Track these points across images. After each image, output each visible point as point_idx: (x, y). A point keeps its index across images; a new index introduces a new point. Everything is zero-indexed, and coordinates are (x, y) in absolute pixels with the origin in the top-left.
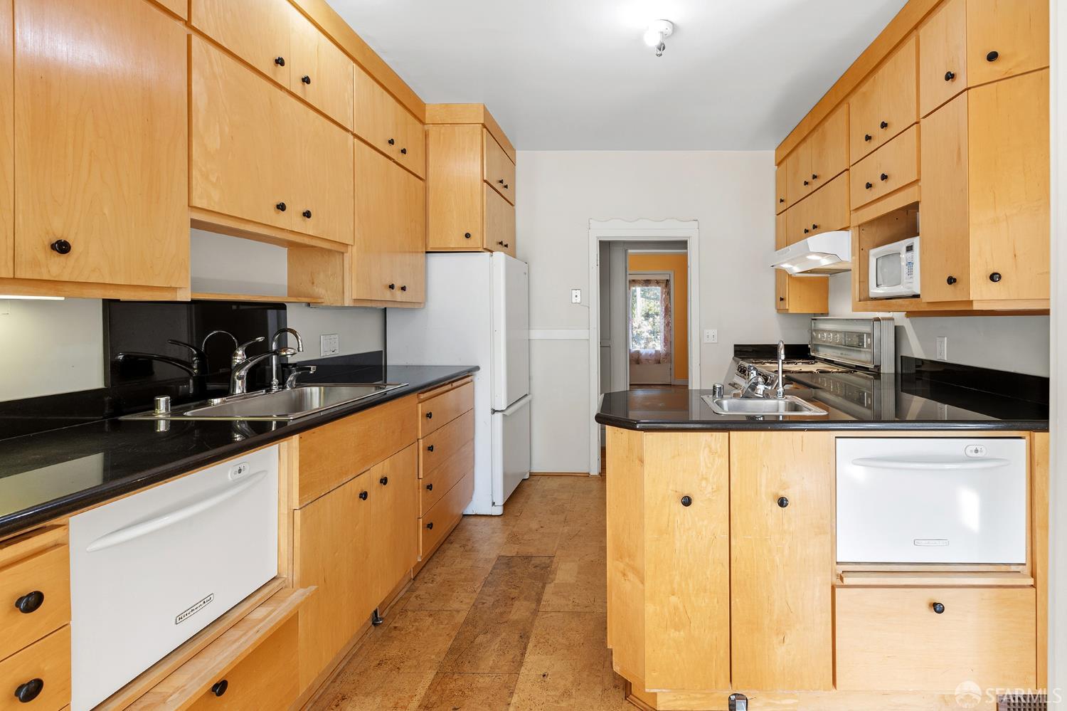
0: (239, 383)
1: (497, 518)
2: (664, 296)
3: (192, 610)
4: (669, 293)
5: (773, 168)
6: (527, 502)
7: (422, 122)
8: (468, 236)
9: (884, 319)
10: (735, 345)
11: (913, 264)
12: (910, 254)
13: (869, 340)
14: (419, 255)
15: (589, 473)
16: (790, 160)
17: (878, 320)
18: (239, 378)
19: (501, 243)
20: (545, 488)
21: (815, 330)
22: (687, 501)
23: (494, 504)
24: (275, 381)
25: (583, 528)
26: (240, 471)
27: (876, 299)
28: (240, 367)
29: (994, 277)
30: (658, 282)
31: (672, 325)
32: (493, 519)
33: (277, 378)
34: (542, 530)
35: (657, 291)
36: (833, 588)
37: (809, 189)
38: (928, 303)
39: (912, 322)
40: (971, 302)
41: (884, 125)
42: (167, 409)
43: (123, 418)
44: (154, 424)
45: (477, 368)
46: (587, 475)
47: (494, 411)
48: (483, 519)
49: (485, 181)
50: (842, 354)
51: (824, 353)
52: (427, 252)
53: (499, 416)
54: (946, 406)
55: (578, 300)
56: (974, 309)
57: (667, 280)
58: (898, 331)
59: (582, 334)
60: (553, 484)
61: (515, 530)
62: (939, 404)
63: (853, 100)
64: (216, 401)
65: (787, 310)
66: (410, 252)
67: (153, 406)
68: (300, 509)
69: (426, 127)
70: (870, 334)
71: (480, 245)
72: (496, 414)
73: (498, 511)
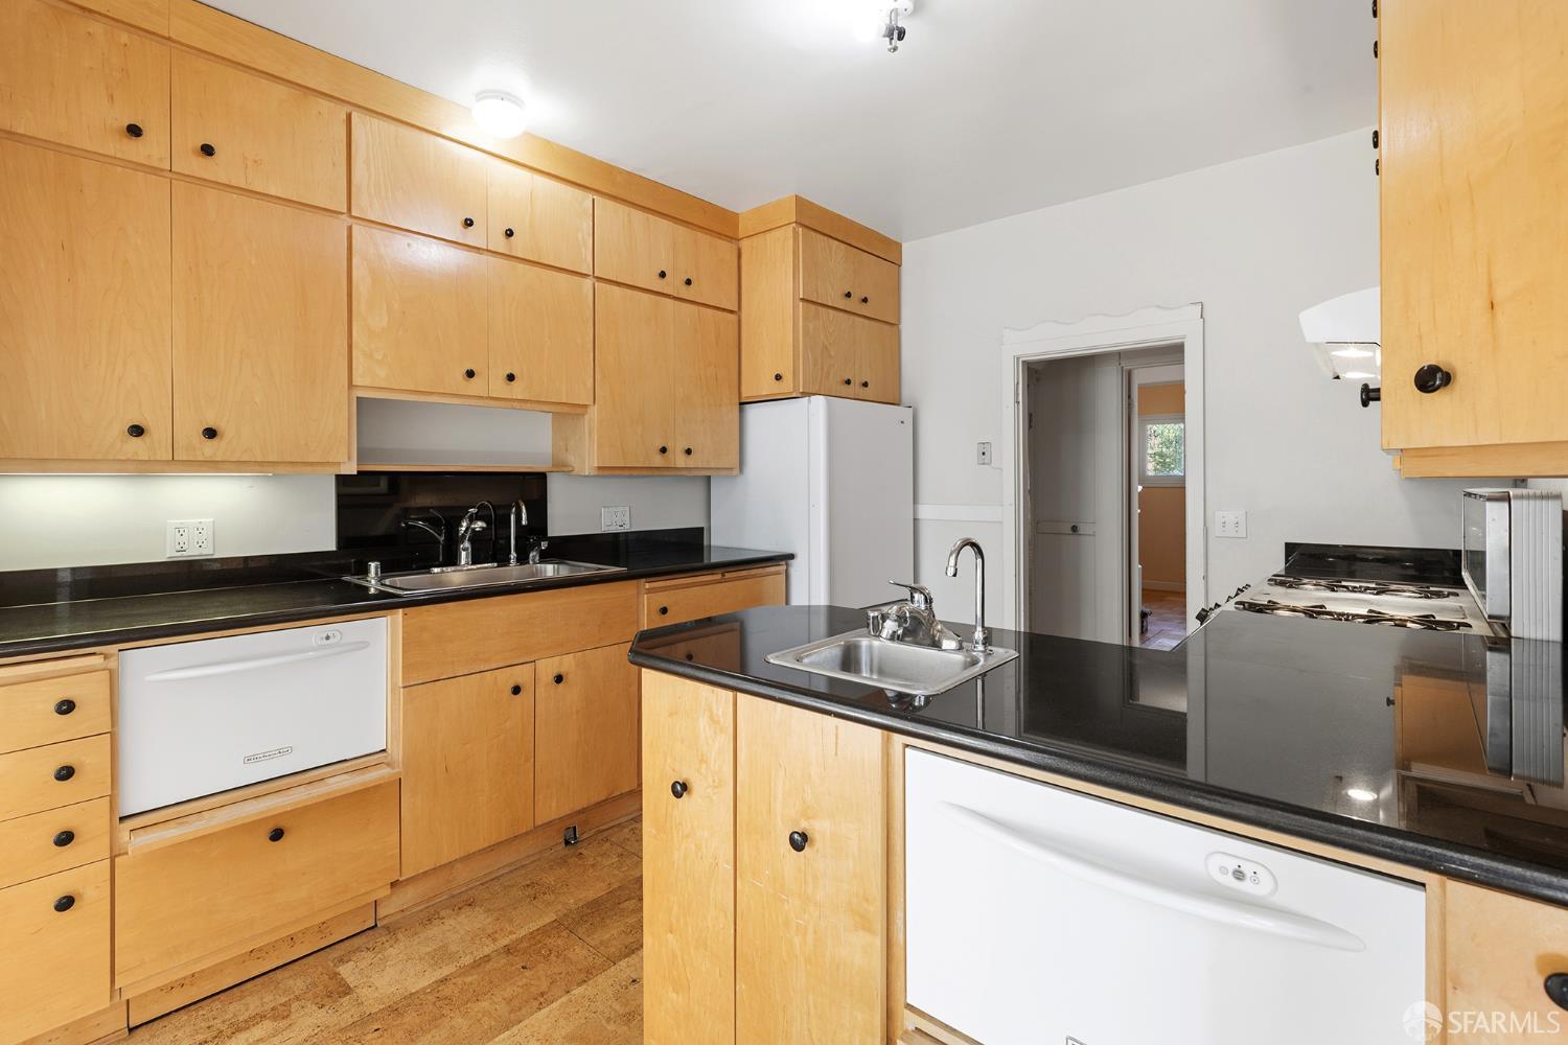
0: (464, 554)
3: (267, 756)
7: (732, 239)
8: (778, 378)
14: (731, 409)
17: (1501, 497)
18: (464, 550)
19: (848, 383)
24: (513, 555)
26: (328, 638)
28: (464, 536)
33: (516, 551)
42: (376, 574)
43: (347, 578)
44: (367, 588)
45: (790, 556)
49: (803, 301)
52: (742, 404)
64: (436, 570)
67: (365, 571)
68: (404, 687)
69: (739, 244)
71: (795, 389)
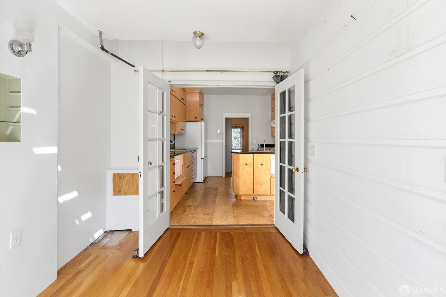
1: (202, 183)
4: (243, 131)
6: (207, 180)
7: (185, 92)
8: (196, 118)
14: (184, 122)
22: (247, 165)
23: (201, 180)
30: (240, 127)
35: (239, 130)
36: (270, 179)
45: (198, 149)
46: (222, 177)
47: (201, 158)
48: (199, 183)
49: (200, 105)
53: (202, 159)
55: (220, 133)
57: (243, 127)
59: (221, 141)
68: (183, 166)
69: (186, 93)
71: (198, 120)
73: (202, 181)
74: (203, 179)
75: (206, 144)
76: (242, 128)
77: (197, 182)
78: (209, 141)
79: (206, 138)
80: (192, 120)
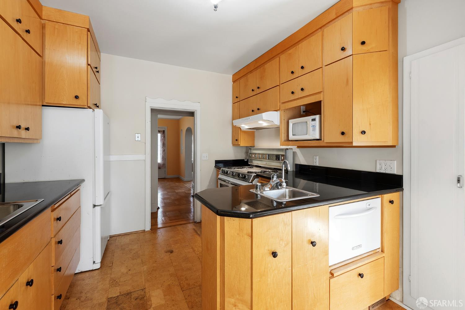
1: (97, 271)
2: (162, 138)
4: (164, 137)
5: (231, 83)
6: (114, 255)
7: (41, 17)
8: (77, 97)
9: (290, 149)
10: (215, 161)
11: (315, 126)
12: (314, 122)
13: (282, 158)
14: (38, 107)
15: (144, 230)
16: (242, 81)
17: (287, 149)
19: (96, 104)
20: (122, 244)
21: (251, 153)
22: (274, 255)
23: (94, 262)
25: (155, 265)
27: (291, 141)
29: (363, 132)
30: (159, 132)
31: (166, 151)
32: (94, 272)
34: (130, 272)
36: (330, 280)
37: (254, 93)
38: (326, 142)
39: (300, 150)
40: (352, 143)
41: (302, 68)
45: (83, 181)
46: (144, 231)
47: (95, 206)
48: (87, 274)
49: (89, 65)
50: (266, 163)
51: (255, 163)
52: (43, 106)
53: (98, 208)
54: (318, 183)
55: (139, 139)
56: (353, 145)
57: (164, 131)
58: (294, 154)
59: (142, 157)
60: (127, 240)
61: (113, 276)
62: (314, 183)
63: (283, 57)
65: (239, 145)
66: (31, 105)
69: (43, 22)
70: (284, 155)
71: (86, 104)
72: (96, 207)
74: (98, 259)
75: (107, 165)
76: (162, 133)
77: (82, 272)
78: (113, 158)
79: (107, 151)
80: (65, 102)
